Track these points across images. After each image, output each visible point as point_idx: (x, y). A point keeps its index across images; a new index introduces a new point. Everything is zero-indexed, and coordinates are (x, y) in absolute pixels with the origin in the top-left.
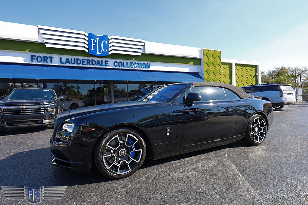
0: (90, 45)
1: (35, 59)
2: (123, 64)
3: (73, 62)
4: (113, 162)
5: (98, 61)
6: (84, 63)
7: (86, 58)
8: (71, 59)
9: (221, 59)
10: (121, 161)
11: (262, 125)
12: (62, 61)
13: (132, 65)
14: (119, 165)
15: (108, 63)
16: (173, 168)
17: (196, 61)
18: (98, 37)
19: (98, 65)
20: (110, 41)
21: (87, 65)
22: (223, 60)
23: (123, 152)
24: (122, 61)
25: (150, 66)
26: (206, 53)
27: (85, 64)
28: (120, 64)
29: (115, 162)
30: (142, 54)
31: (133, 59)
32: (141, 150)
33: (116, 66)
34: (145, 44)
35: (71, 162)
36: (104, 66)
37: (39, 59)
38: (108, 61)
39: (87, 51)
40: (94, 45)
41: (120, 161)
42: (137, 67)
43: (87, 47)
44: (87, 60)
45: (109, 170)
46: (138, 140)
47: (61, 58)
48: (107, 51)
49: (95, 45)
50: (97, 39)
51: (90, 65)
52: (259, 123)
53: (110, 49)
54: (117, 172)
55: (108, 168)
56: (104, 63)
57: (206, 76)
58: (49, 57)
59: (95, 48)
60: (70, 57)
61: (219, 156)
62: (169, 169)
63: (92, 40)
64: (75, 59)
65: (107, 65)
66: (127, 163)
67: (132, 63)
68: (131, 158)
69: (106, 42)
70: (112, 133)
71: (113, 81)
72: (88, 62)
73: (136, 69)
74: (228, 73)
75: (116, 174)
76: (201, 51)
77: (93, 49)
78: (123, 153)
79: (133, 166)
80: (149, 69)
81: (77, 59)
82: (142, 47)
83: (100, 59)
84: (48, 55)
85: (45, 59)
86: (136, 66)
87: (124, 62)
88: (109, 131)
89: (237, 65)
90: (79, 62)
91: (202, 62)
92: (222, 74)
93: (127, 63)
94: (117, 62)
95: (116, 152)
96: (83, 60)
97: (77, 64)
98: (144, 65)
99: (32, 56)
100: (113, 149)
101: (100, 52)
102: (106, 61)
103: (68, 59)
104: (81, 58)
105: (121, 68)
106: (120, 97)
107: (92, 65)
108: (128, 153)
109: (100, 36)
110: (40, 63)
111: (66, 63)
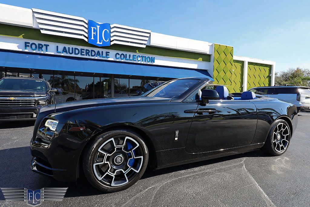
0: (89, 33)
1: (28, 46)
2: (125, 56)
3: (71, 52)
4: (107, 171)
5: (98, 52)
6: (83, 53)
7: (86, 48)
8: (69, 48)
9: (233, 56)
10: (117, 169)
11: (286, 132)
12: (59, 50)
13: (135, 58)
14: (113, 175)
15: (109, 55)
16: (180, 181)
17: (206, 57)
18: (98, 25)
19: (98, 57)
20: (112, 30)
21: (86, 55)
22: (235, 58)
23: (120, 158)
24: (125, 53)
25: (156, 61)
26: (217, 49)
27: (84, 55)
28: (122, 56)
29: (109, 171)
30: (147, 46)
31: (137, 51)
32: (142, 157)
33: (117, 59)
34: (150, 35)
35: (53, 169)
36: (104, 57)
37: (34, 46)
38: (109, 53)
39: (86, 40)
40: (94, 33)
41: (115, 170)
42: (140, 60)
43: (87, 35)
44: (87, 50)
45: (100, 181)
46: (138, 145)
47: (57, 47)
48: (108, 41)
49: (95, 33)
50: (98, 27)
51: (89, 56)
52: (282, 129)
53: (112, 39)
54: (111, 184)
55: (100, 179)
56: (104, 55)
57: (215, 74)
58: (45, 45)
59: (95, 37)
60: (67, 46)
61: (235, 167)
62: (175, 181)
63: (93, 28)
64: (72, 48)
65: (108, 56)
66: (124, 172)
67: (136, 56)
68: (130, 167)
69: (108, 31)
70: (106, 134)
71: (114, 74)
72: (87, 53)
73: (139, 62)
74: (240, 72)
75: (110, 186)
76: (212, 46)
77: (93, 38)
78: (119, 160)
79: (131, 176)
80: (154, 64)
81: (76, 49)
82: (147, 39)
83: (100, 50)
84: (43, 43)
85: (40, 47)
86: (139, 59)
87: (126, 55)
88: (102, 132)
89: (250, 63)
90: (77, 52)
91: (212, 58)
92: (233, 73)
93: (130, 55)
94: (119, 54)
95: (111, 159)
96: (81, 49)
97: (75, 54)
98: (148, 59)
99: (26, 43)
100: (106, 155)
101: (100, 42)
102: (107, 52)
103: (65, 48)
104: (80, 47)
105: (123, 61)
106: (121, 93)
107: (92, 56)
108: (126, 160)
109: (101, 23)
110: (34, 52)
111: (62, 53)
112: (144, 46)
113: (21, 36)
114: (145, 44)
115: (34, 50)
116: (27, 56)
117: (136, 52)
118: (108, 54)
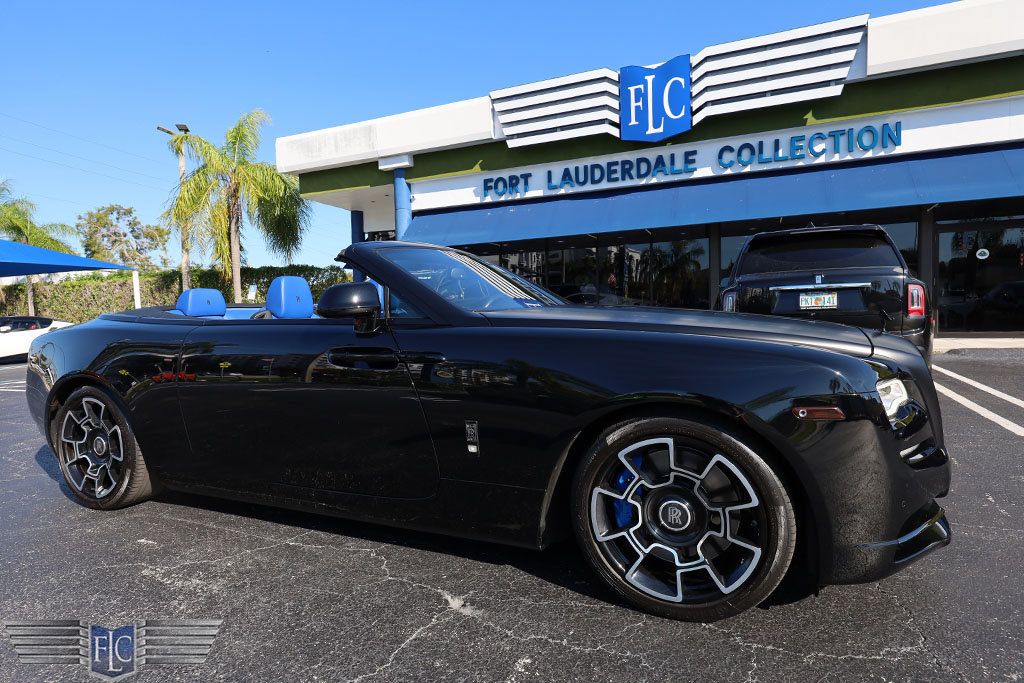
1: (491, 188)
2: (756, 151)
3: (582, 179)
5: (660, 160)
6: (614, 176)
7: (619, 157)
8: (577, 169)
12: (553, 182)
13: (801, 148)
18: (650, 72)
19: (660, 175)
20: (695, 75)
21: (623, 179)
24: (753, 140)
25: (904, 133)
27: (616, 180)
28: (746, 154)
31: (809, 116)
33: (726, 167)
34: (865, 36)
36: (679, 172)
37: (501, 185)
38: (695, 153)
39: (615, 132)
40: (638, 104)
42: (824, 151)
43: (616, 118)
44: (624, 163)
47: (549, 173)
49: (640, 104)
50: (650, 79)
51: (631, 178)
53: (695, 105)
58: (522, 176)
59: (642, 114)
60: (571, 165)
63: (632, 89)
64: (586, 167)
65: (691, 166)
67: (802, 138)
69: (682, 80)
72: (627, 170)
73: (822, 160)
77: (633, 122)
80: (899, 150)
81: (594, 167)
82: (848, 56)
83: (665, 152)
84: (518, 172)
85: (513, 183)
86: (818, 148)
87: (761, 143)
90: (597, 174)
93: (777, 142)
94: (730, 149)
96: (610, 165)
97: (594, 182)
98: (866, 138)
99: (486, 182)
102: (687, 154)
103: (567, 173)
104: (603, 160)
105: (748, 169)
107: (640, 176)
109: (659, 65)
110: (503, 198)
111: (561, 187)
112: (836, 91)
113: (477, 167)
114: (837, 81)
115: (501, 195)
116: (489, 212)
117: (803, 123)
118: (690, 158)
